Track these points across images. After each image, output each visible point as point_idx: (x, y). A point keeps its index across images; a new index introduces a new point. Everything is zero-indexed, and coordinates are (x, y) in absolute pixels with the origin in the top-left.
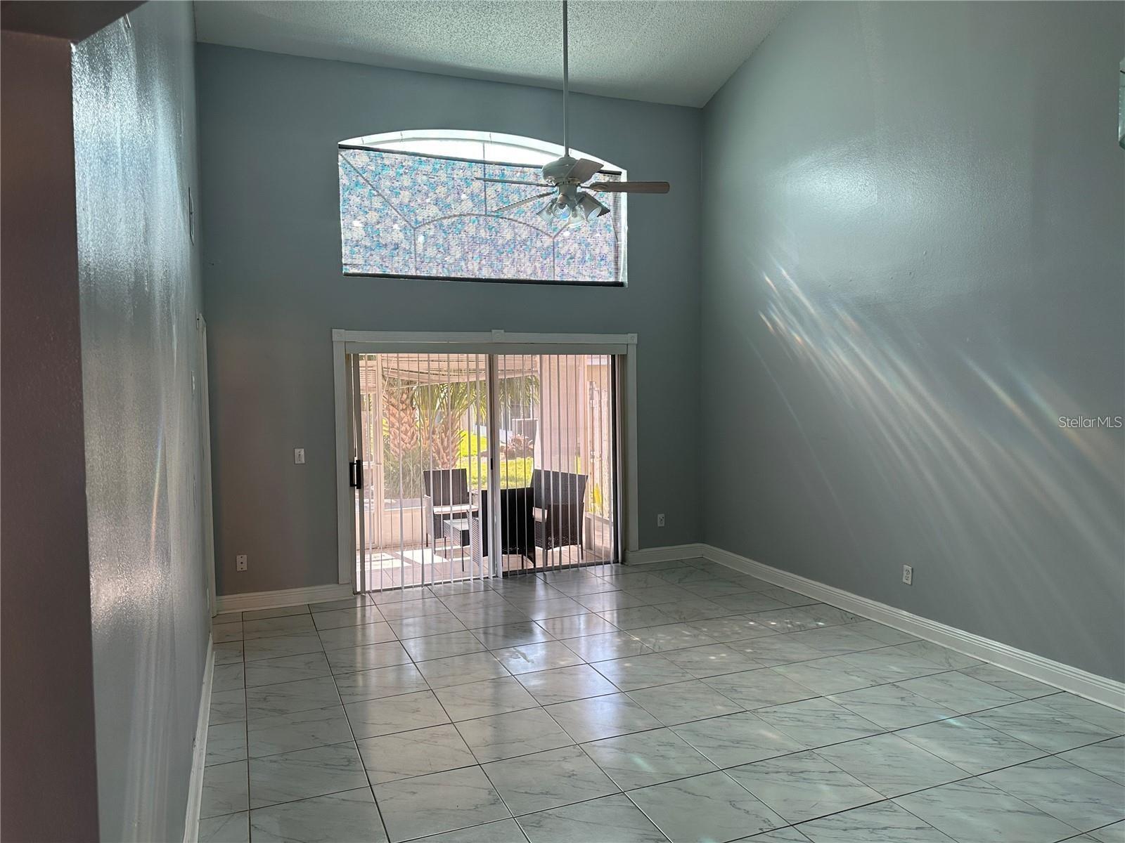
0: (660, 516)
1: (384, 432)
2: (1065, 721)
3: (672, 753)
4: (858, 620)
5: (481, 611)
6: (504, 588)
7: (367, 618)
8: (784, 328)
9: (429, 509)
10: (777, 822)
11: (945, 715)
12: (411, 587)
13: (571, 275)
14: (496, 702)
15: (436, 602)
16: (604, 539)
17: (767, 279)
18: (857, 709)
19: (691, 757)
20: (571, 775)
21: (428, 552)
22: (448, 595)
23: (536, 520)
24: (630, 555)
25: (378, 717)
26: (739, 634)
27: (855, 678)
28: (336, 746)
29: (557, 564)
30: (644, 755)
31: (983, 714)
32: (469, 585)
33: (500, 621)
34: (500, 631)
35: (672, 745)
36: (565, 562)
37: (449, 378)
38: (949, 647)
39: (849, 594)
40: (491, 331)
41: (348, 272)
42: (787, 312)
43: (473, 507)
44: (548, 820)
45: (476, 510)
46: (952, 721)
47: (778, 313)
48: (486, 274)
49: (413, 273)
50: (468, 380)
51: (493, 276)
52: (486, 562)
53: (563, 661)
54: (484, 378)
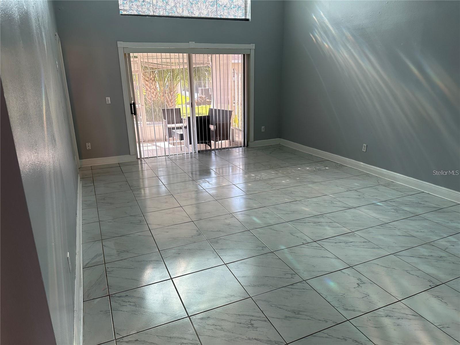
0: (263, 127)
1: (144, 93)
2: (423, 203)
3: (268, 216)
4: (342, 166)
5: (190, 166)
6: (199, 157)
7: (143, 168)
8: (320, 40)
9: (166, 126)
10: (309, 240)
11: (376, 201)
12: (160, 156)
13: (225, 15)
14: (197, 199)
15: (171, 162)
16: (239, 138)
17: (314, 17)
18: (341, 199)
19: (275, 217)
20: (229, 224)
21: (167, 143)
22: (176, 160)
23: (211, 130)
24: (250, 143)
25: (150, 205)
26: (294, 172)
27: (340, 188)
28: (135, 216)
29: (220, 147)
30: (257, 217)
31: (391, 200)
32: (184, 156)
33: (198, 169)
34: (198, 173)
35: (268, 213)
36: (223, 146)
37: (171, 67)
38: (378, 176)
39: (339, 156)
40: (189, 42)
41: (122, 13)
42: (322, 33)
43: (184, 124)
44: (220, 241)
45: (186, 126)
46: (379, 204)
47: (318, 34)
48: (186, 14)
49: (151, 13)
50: (180, 67)
51: (189, 15)
52: (191, 147)
53: (224, 184)
54: (187, 67)
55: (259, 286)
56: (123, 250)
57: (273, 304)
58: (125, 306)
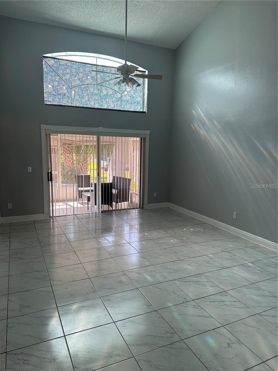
0: (155, 193)
1: (62, 161)
4: (218, 229)
5: (94, 224)
6: (102, 216)
7: (54, 226)
9: (76, 188)
10: (188, 299)
12: (70, 215)
13: (128, 108)
15: (78, 221)
16: (136, 200)
17: (194, 112)
18: (216, 260)
21: (76, 203)
22: (82, 218)
23: (113, 193)
24: (144, 206)
26: (179, 233)
27: (216, 249)
28: (40, 271)
29: (120, 208)
31: (257, 262)
32: (90, 215)
33: (100, 228)
34: (100, 231)
36: (123, 208)
38: (247, 239)
40: (98, 127)
41: (46, 103)
42: (200, 124)
43: (91, 188)
44: (112, 298)
45: (93, 189)
47: (197, 124)
48: (97, 106)
49: (70, 105)
50: (90, 144)
51: (99, 107)
52: (96, 207)
54: (96, 144)
55: (142, 345)
56: (25, 305)
57: (153, 364)
58: (19, 365)
